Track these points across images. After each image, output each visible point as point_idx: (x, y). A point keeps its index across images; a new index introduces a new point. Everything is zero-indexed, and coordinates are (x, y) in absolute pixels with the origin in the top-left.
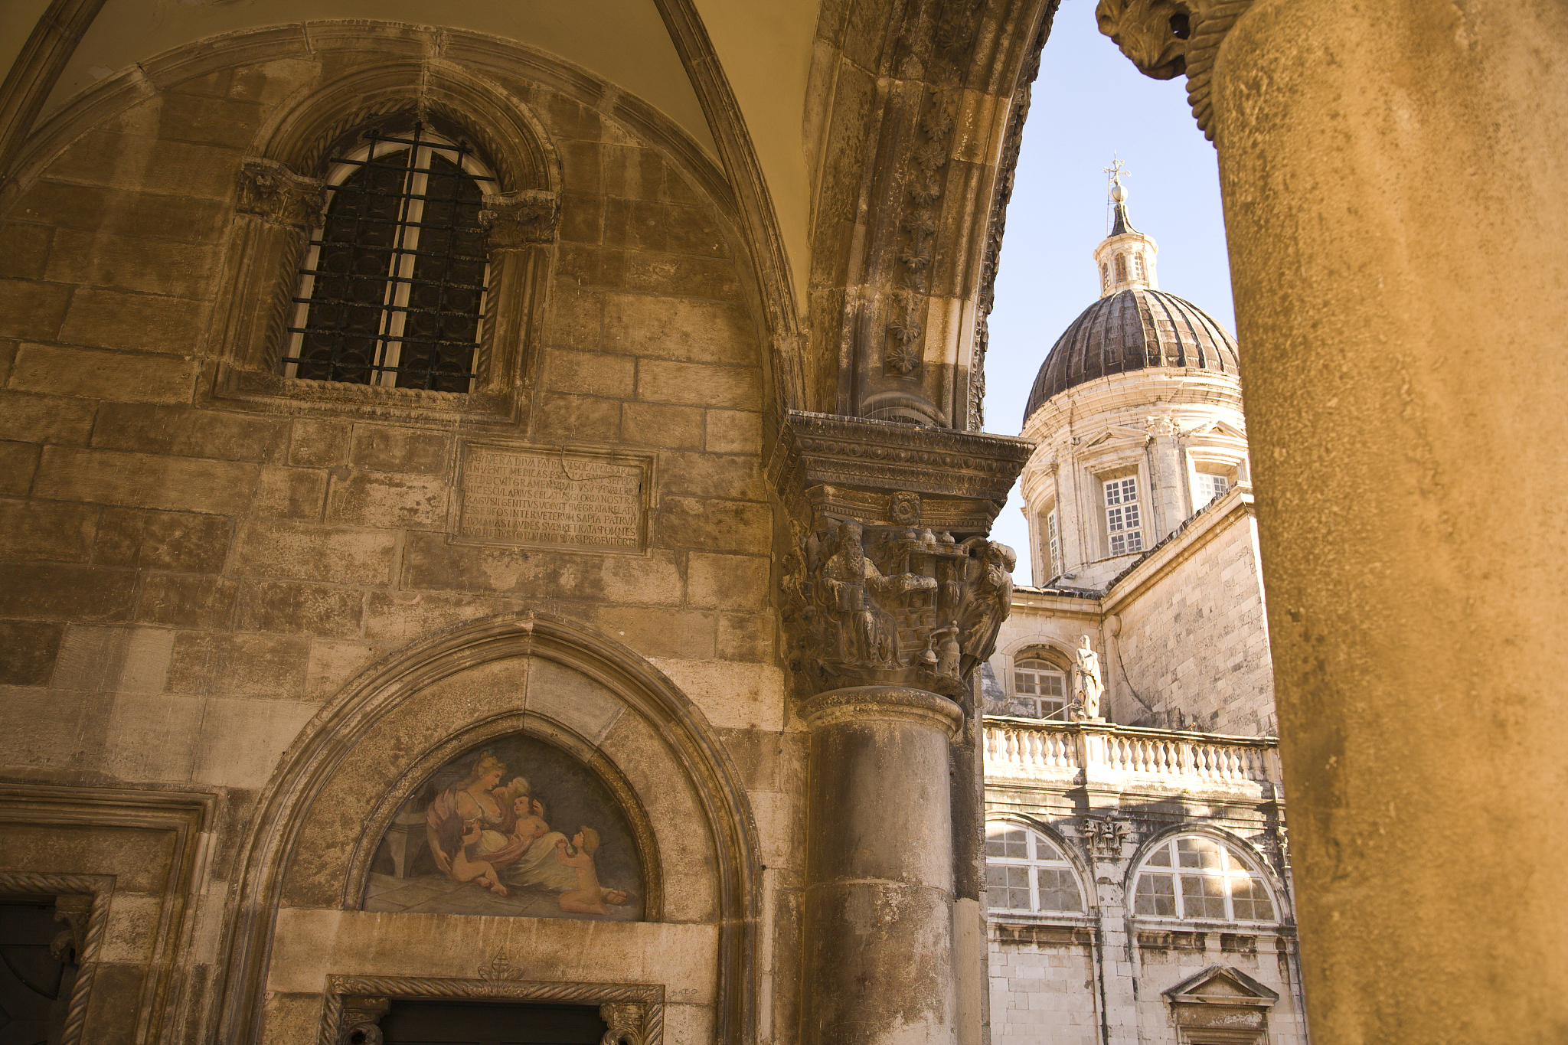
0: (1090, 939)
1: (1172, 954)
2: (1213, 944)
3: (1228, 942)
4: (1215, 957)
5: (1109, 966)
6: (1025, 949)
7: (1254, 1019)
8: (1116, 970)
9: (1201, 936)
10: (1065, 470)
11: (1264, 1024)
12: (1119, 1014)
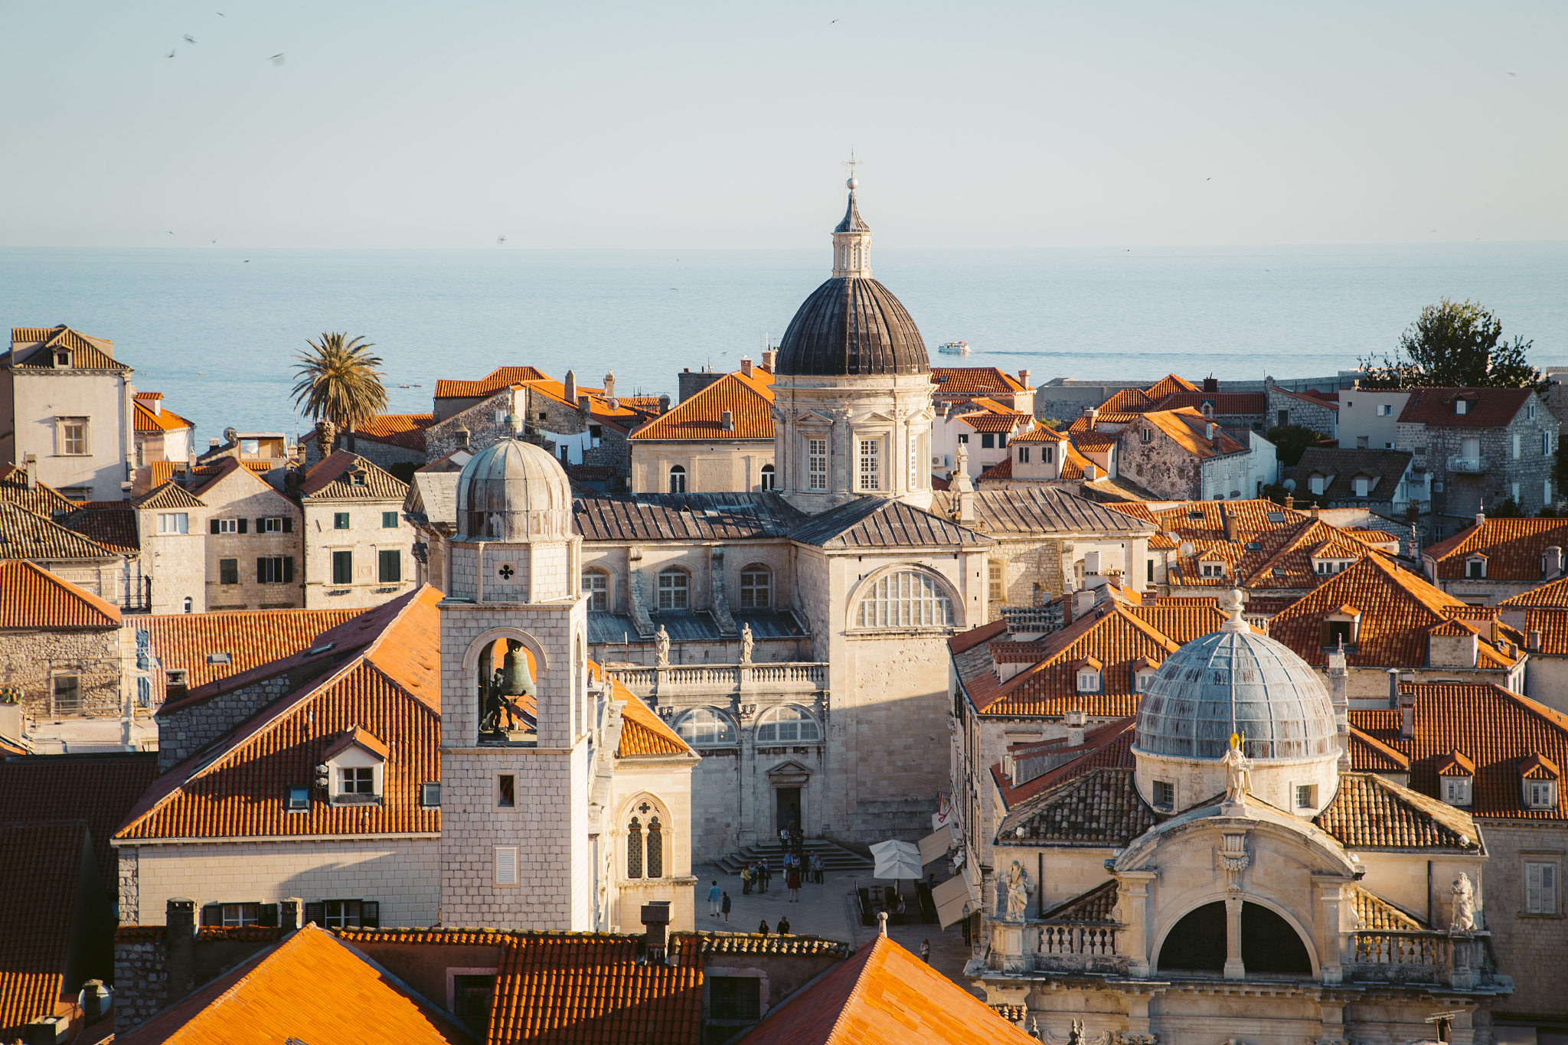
0: (736, 753)
1: (772, 756)
2: (790, 751)
3: (796, 750)
4: (790, 756)
5: (744, 763)
6: (711, 758)
7: (803, 778)
8: (747, 764)
9: (785, 748)
10: (789, 427)
11: (807, 780)
12: (748, 780)
